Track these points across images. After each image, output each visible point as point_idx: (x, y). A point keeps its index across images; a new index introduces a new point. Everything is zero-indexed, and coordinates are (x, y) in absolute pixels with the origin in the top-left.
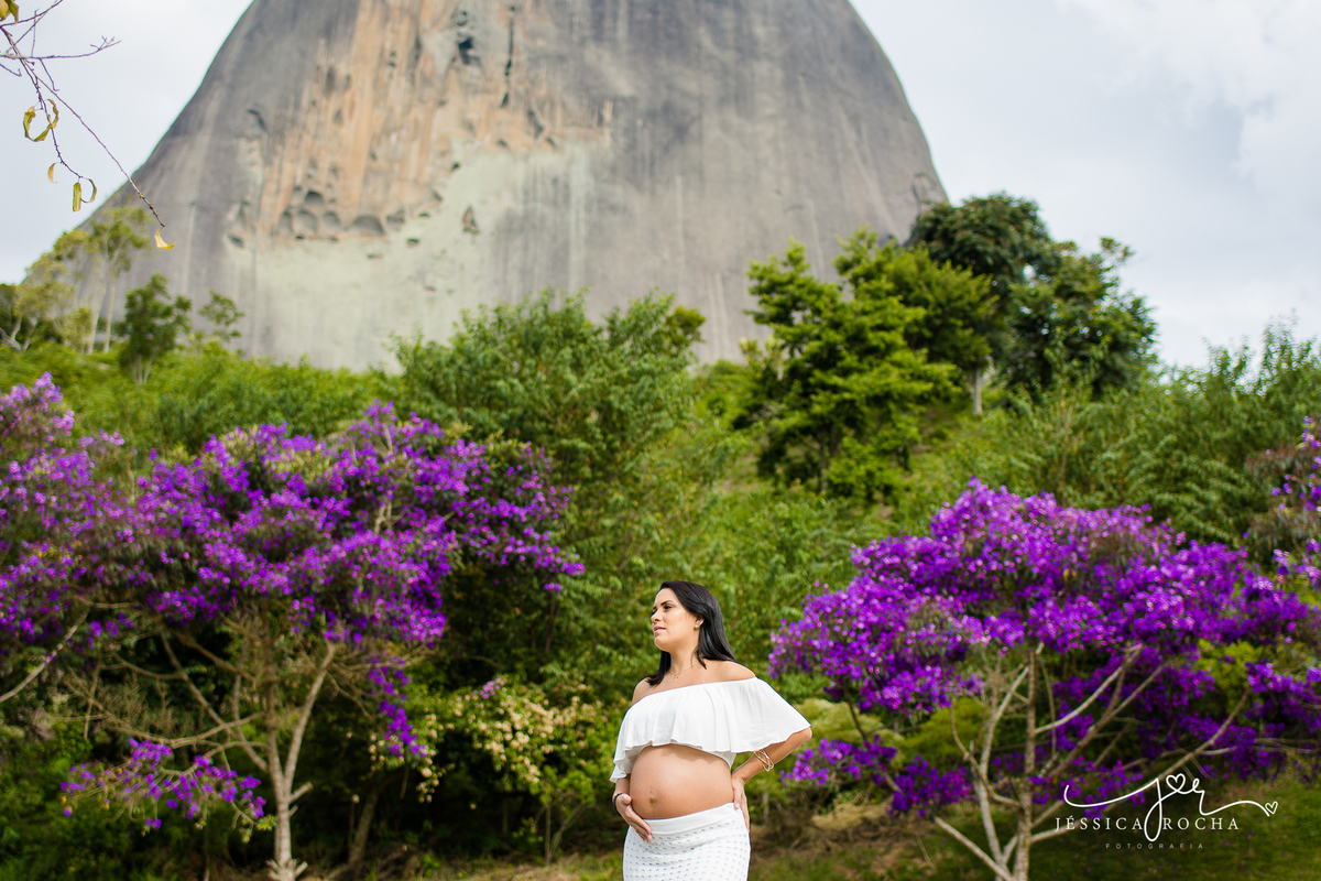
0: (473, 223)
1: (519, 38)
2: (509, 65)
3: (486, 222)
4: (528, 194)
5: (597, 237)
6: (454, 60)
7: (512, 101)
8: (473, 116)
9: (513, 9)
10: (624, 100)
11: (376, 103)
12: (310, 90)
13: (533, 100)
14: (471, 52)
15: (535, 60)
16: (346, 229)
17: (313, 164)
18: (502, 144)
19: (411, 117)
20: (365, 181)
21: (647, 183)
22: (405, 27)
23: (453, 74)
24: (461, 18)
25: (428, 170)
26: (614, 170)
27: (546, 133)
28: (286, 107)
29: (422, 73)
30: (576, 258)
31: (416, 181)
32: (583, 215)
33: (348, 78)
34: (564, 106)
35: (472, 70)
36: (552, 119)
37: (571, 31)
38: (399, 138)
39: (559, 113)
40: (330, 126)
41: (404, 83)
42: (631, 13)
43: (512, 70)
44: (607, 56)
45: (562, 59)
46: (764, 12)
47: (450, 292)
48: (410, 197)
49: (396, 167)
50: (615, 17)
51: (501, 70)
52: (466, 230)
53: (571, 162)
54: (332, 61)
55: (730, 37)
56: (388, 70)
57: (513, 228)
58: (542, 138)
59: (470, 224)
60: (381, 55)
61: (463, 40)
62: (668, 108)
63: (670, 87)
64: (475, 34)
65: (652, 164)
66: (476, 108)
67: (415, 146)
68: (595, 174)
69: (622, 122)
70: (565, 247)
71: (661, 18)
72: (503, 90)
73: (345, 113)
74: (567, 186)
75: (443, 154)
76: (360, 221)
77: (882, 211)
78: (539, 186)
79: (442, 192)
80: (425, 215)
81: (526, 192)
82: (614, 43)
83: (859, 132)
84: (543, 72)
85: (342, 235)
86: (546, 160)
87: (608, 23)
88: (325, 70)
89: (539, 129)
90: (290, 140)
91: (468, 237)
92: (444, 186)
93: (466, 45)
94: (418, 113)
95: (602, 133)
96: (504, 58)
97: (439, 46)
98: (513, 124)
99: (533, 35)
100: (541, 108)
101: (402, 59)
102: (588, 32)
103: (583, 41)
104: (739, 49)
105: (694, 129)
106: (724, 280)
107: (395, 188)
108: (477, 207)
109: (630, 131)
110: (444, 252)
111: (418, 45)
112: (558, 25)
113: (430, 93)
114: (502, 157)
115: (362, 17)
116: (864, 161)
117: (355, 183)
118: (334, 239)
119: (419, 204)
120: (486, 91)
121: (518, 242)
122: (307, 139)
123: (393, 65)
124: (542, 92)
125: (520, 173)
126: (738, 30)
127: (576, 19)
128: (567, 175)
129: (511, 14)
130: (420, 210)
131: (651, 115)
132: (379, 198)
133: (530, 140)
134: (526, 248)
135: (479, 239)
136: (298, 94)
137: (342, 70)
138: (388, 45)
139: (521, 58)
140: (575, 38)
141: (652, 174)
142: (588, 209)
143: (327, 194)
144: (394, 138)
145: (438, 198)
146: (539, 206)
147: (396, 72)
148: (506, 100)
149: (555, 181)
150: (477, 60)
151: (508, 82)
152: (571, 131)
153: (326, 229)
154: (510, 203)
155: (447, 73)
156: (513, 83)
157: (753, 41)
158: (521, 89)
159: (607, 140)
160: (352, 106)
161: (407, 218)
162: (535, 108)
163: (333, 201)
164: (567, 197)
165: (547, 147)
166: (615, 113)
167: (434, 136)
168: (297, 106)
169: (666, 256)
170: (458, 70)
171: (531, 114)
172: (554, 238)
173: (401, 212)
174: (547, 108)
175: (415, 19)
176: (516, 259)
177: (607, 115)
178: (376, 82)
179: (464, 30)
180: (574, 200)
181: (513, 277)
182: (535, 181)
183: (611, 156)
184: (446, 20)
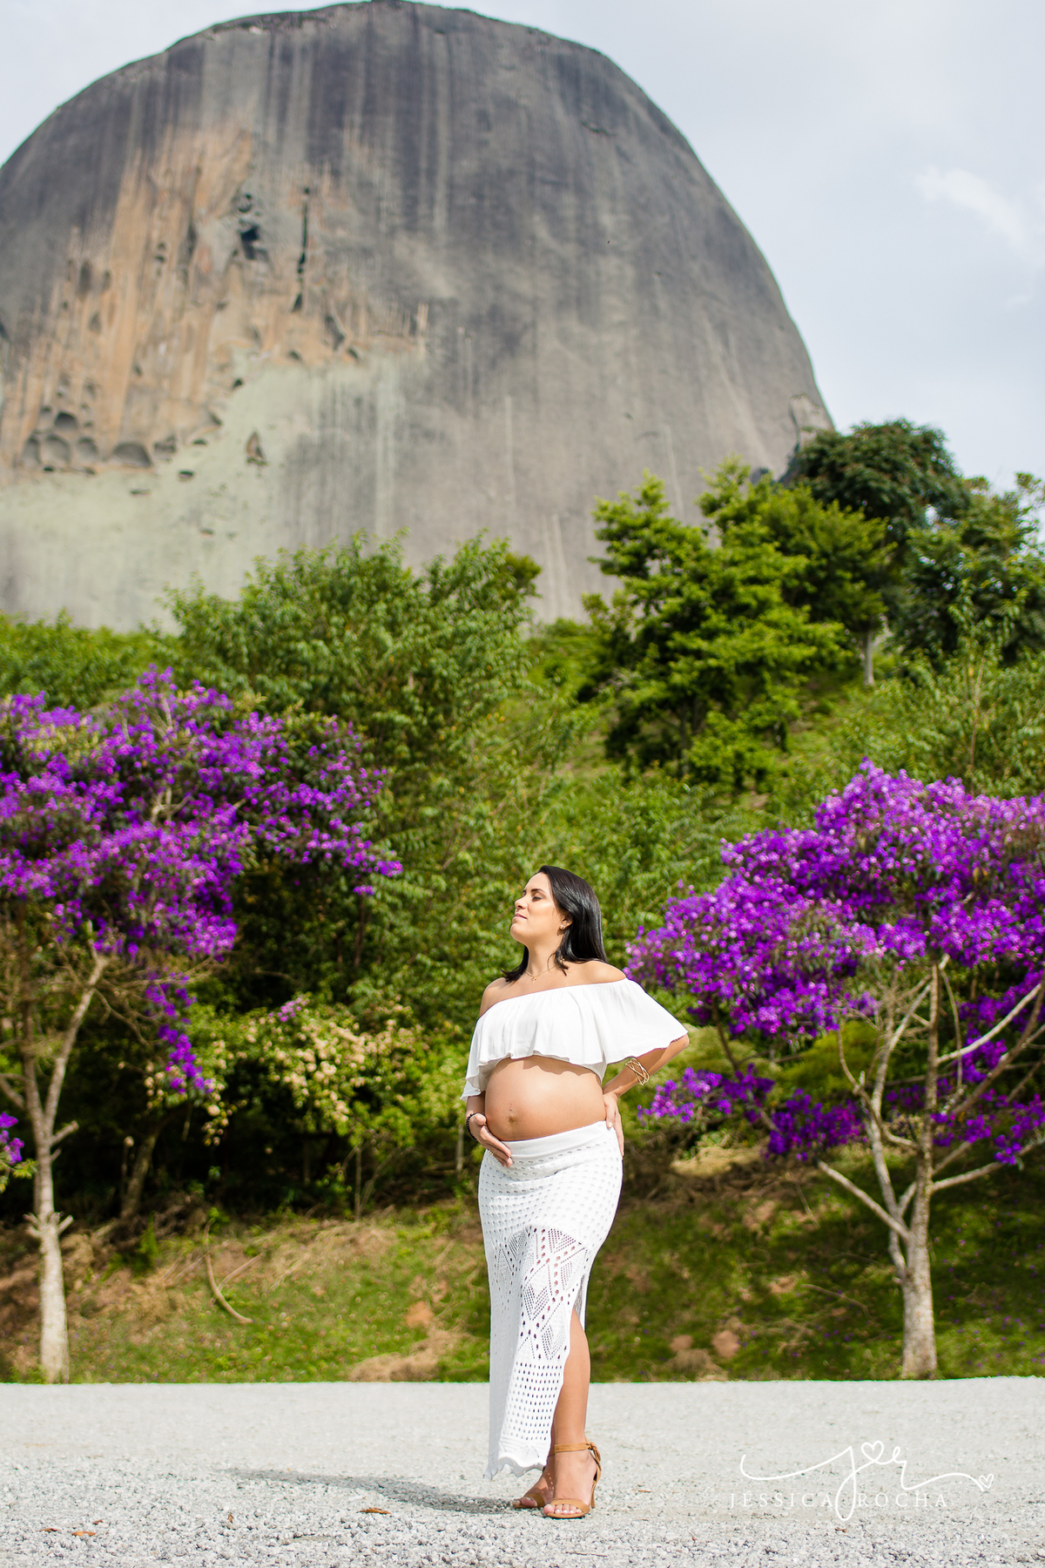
0: (259, 452)
1: (314, 227)
2: (303, 260)
3: (274, 451)
4: (326, 417)
5: (409, 470)
6: (235, 253)
7: (306, 304)
8: (258, 322)
9: (307, 191)
10: (441, 303)
11: (141, 305)
12: (61, 290)
13: (332, 303)
14: (256, 244)
15: (333, 255)
16: (105, 459)
17: (65, 380)
18: (294, 356)
19: (184, 323)
20: (128, 401)
21: (470, 404)
22: (176, 212)
23: (234, 270)
24: (244, 202)
25: (205, 388)
26: (429, 388)
27: (347, 343)
28: (32, 310)
29: (197, 269)
30: (384, 495)
31: (189, 401)
32: (392, 443)
33: (107, 275)
34: (369, 310)
35: (258, 266)
36: (355, 326)
37: (378, 219)
38: (168, 349)
39: (363, 319)
40: (85, 333)
41: (175, 282)
42: (451, 197)
43: (306, 266)
44: (421, 250)
45: (366, 253)
46: (613, 197)
47: (231, 536)
48: (182, 420)
49: (166, 384)
50: (431, 202)
51: (294, 266)
52: (250, 461)
53: (377, 379)
54: (87, 254)
55: (571, 227)
56: (156, 265)
57: (305, 458)
58: (342, 349)
59: (255, 455)
60: (147, 247)
61: (246, 229)
62: (495, 313)
63: (498, 288)
64: (260, 221)
65: (476, 381)
66: (263, 313)
67: (189, 359)
68: (407, 393)
69: (439, 330)
70: (371, 481)
71: (487, 203)
72: (295, 290)
73: (104, 318)
74: (372, 408)
75: (222, 368)
76: (121, 450)
77: (753, 440)
78: (339, 407)
79: (221, 415)
80: (200, 442)
81: (323, 416)
82: (430, 234)
83: (726, 344)
84: (343, 269)
85: (99, 466)
86: (348, 376)
87: (422, 209)
88: (79, 265)
89: (339, 338)
90: (36, 351)
91: (253, 469)
92: (224, 407)
93: (250, 235)
94: (192, 318)
95: (415, 344)
96: (296, 251)
97: (218, 236)
98: (308, 332)
99: (331, 223)
100: (342, 313)
101: (173, 252)
102: (398, 221)
103: (392, 232)
104: (582, 242)
105: (526, 339)
106: (562, 521)
107: (164, 410)
108: (262, 432)
109: (449, 340)
110: (223, 487)
111: (192, 236)
112: (362, 211)
113: (207, 294)
114: (294, 373)
115: (124, 201)
116: (732, 379)
117: (115, 404)
118: (90, 472)
119: (194, 429)
120: (274, 292)
121: (313, 475)
122: (57, 349)
123: (161, 259)
124: (343, 293)
125: (315, 392)
126: (580, 218)
127: (384, 205)
128: (373, 394)
129: (305, 198)
130: (194, 437)
131: (475, 322)
132: (144, 421)
133: (329, 352)
134: (323, 483)
135: (266, 471)
136: (46, 295)
137: (100, 265)
138: (155, 235)
139: (317, 252)
140: (383, 228)
141: (476, 393)
142: (398, 436)
143: (82, 417)
144: (162, 348)
145: (216, 422)
146: (339, 431)
147: (165, 267)
148: (299, 303)
149: (358, 402)
150: (264, 253)
151: (301, 281)
152: (377, 341)
153: (80, 459)
154: (303, 427)
155: (227, 269)
156: (308, 282)
157: (599, 232)
158: (317, 289)
159: (421, 352)
160: (112, 308)
161: (179, 445)
162: (334, 312)
163: (89, 425)
164: (373, 422)
165: (349, 360)
166: (431, 319)
167: (212, 347)
168: (45, 309)
169: (493, 493)
170: (240, 266)
171: (329, 320)
172: (357, 470)
173: (172, 438)
174: (348, 312)
175: (188, 204)
176: (310, 496)
177: (422, 321)
178: (141, 280)
179: (247, 217)
180: (381, 425)
181: (308, 518)
182: (334, 402)
183: (426, 372)
184: (225, 204)
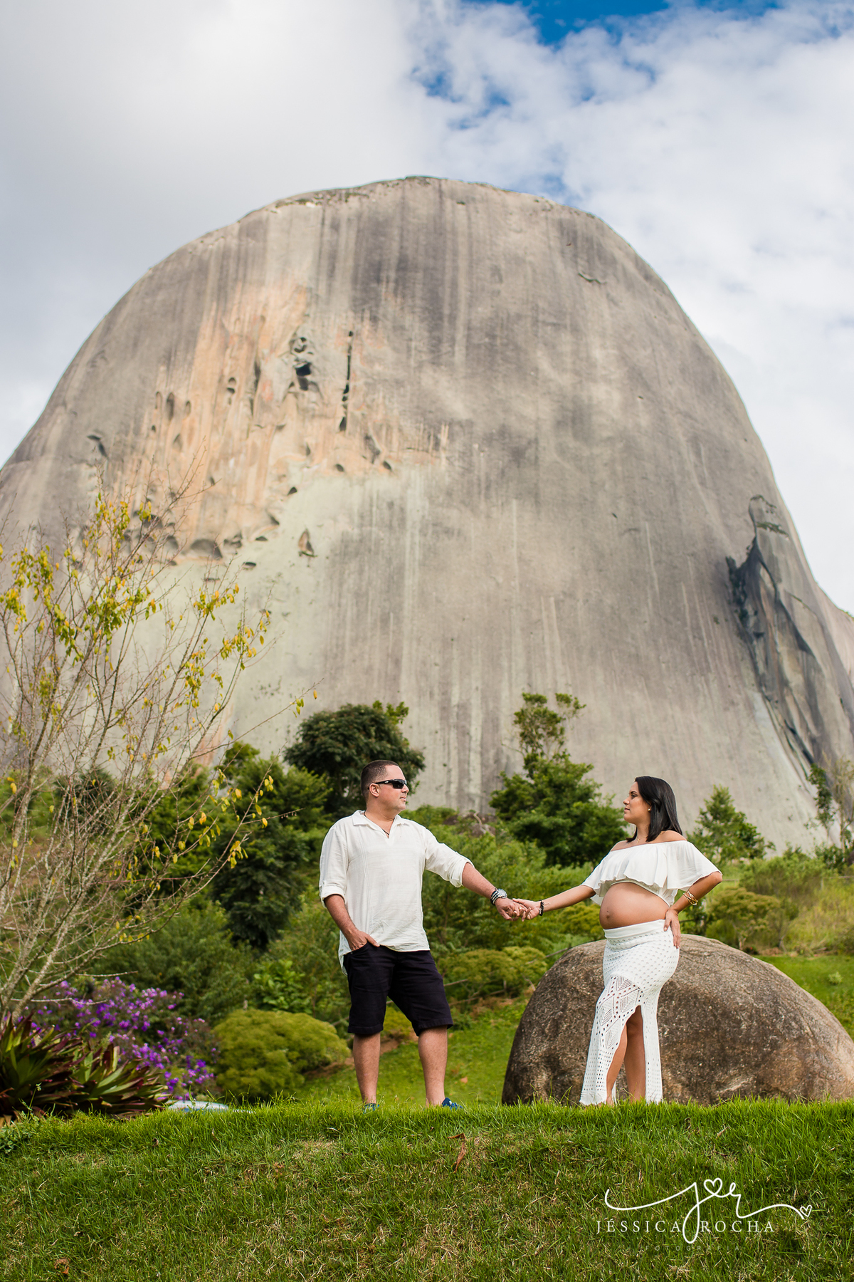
0: (309, 546)
1: (356, 363)
2: (347, 390)
3: (321, 546)
4: (364, 518)
5: (432, 560)
6: (292, 385)
7: (349, 425)
8: (310, 441)
9: (351, 334)
10: (460, 424)
11: (214, 428)
12: (152, 415)
13: (370, 424)
14: (309, 378)
15: (371, 386)
16: (184, 553)
17: (152, 489)
18: (340, 468)
19: (249, 442)
20: (204, 505)
21: (483, 506)
22: (244, 352)
23: (291, 398)
24: (299, 344)
25: (266, 494)
26: (449, 494)
27: (382, 457)
28: (127, 434)
29: (261, 397)
30: (411, 581)
31: (253, 505)
32: (417, 539)
33: (188, 403)
34: (400, 430)
35: (310, 395)
36: (389, 443)
37: (409, 357)
38: (236, 463)
39: (395, 436)
40: (170, 451)
41: (244, 409)
42: (469, 337)
43: (349, 395)
44: (444, 380)
45: (399, 383)
46: (603, 335)
47: (285, 615)
48: (249, 522)
49: (234, 492)
50: (453, 341)
51: (340, 395)
52: (302, 553)
53: (407, 486)
54: (172, 387)
55: (568, 360)
56: (228, 394)
57: (347, 551)
58: (378, 462)
59: (307, 549)
60: (220, 381)
61: (301, 365)
62: (504, 432)
63: (506, 411)
64: (311, 359)
65: (488, 488)
66: (314, 433)
67: (253, 471)
68: (431, 499)
69: (458, 446)
70: (400, 570)
71: (498, 342)
72: (340, 415)
73: (185, 438)
74: (402, 510)
75: (281, 478)
76: (197, 545)
77: (720, 533)
78: (374, 509)
79: (278, 517)
80: (261, 539)
81: (362, 517)
82: (451, 365)
83: (698, 454)
84: (379, 397)
85: (179, 559)
86: (382, 484)
87: (445, 347)
88: (165, 397)
89: (376, 453)
90: (130, 466)
91: (304, 559)
92: (281, 510)
93: (304, 371)
94: (256, 438)
95: (438, 457)
96: (342, 384)
97: (279, 371)
98: (350, 448)
99: (369, 360)
100: (378, 434)
101: (243, 386)
102: (425, 357)
103: (420, 366)
104: (577, 373)
105: (530, 453)
106: (557, 603)
107: (232, 512)
108: (311, 531)
109: (466, 454)
110: (279, 575)
111: (258, 372)
112: (395, 349)
113: (267, 418)
114: (339, 481)
115: (202, 344)
116: (703, 483)
117: (194, 512)
118: (173, 563)
119: (257, 528)
120: (323, 416)
121: (353, 565)
122: (146, 464)
123: (232, 391)
124: (379, 417)
125: (356, 497)
126: (575, 353)
127: (413, 344)
128: (402, 498)
129: (349, 339)
130: (257, 535)
131: (489, 439)
132: (216, 522)
133: (367, 464)
134: (361, 572)
135: (314, 562)
136: (138, 421)
137: (181, 397)
138: (227, 372)
139: (358, 383)
140: (413, 363)
141: (487, 497)
142: (423, 533)
143: (167, 519)
144: (232, 462)
145: (275, 522)
146: (374, 529)
147: (234, 397)
148: (343, 425)
149: (391, 505)
150: (315, 384)
151: (345, 407)
152: (407, 455)
153: (165, 552)
154: (348, 526)
155: (285, 398)
156: (350, 408)
157: (592, 365)
158: (358, 413)
159: (443, 464)
160: (192, 430)
161: (244, 541)
162: (371, 433)
163: (172, 524)
164: (403, 521)
165: (385, 471)
166: (451, 437)
167: (272, 461)
168: (137, 432)
169: (501, 580)
170: (296, 395)
171: (367, 438)
172: (389, 561)
173: (240, 536)
174: (384, 432)
175: (253, 344)
176: (351, 582)
177: (444, 438)
178: (215, 408)
179: (301, 356)
180: (409, 524)
181: (348, 600)
182: (371, 506)
183: (447, 480)
184: (285, 346)
